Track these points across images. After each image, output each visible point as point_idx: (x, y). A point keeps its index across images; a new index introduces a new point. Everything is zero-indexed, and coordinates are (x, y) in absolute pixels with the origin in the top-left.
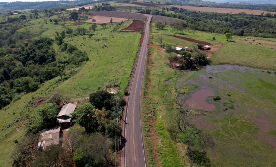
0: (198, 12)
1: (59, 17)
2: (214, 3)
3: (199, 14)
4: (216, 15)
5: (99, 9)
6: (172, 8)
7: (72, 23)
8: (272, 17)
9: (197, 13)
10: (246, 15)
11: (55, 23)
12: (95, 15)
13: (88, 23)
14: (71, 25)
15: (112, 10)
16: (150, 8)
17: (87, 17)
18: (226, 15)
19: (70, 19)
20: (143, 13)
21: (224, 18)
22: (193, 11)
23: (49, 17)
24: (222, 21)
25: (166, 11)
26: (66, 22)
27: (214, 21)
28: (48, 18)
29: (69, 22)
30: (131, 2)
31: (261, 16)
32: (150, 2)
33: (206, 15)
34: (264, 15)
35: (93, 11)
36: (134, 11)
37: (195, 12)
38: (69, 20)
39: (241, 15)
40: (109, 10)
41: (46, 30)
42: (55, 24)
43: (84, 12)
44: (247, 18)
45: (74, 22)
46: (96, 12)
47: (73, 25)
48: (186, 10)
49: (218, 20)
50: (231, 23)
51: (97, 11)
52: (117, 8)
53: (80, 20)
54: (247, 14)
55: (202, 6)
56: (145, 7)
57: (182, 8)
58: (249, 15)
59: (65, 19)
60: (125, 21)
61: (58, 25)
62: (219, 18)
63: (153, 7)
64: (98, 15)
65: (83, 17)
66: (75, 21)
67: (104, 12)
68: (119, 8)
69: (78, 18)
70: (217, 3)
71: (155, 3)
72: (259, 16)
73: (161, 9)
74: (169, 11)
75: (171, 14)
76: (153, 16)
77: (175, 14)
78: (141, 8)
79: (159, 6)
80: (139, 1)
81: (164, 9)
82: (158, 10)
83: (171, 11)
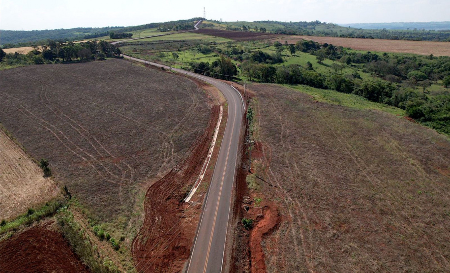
6: (303, 45)
16: (239, 46)
25: (289, 53)
30: (197, 29)
32: (242, 29)
37: (375, 58)
55: (364, 38)
56: (228, 40)
57: (328, 43)
63: (248, 40)
71: (254, 30)
73: (273, 48)
74: (297, 53)
75: (310, 65)
76: (253, 100)
77: (319, 63)
78: (215, 44)
79: (263, 39)
80: (219, 27)
81: (278, 45)
82: (264, 51)
83: (301, 53)
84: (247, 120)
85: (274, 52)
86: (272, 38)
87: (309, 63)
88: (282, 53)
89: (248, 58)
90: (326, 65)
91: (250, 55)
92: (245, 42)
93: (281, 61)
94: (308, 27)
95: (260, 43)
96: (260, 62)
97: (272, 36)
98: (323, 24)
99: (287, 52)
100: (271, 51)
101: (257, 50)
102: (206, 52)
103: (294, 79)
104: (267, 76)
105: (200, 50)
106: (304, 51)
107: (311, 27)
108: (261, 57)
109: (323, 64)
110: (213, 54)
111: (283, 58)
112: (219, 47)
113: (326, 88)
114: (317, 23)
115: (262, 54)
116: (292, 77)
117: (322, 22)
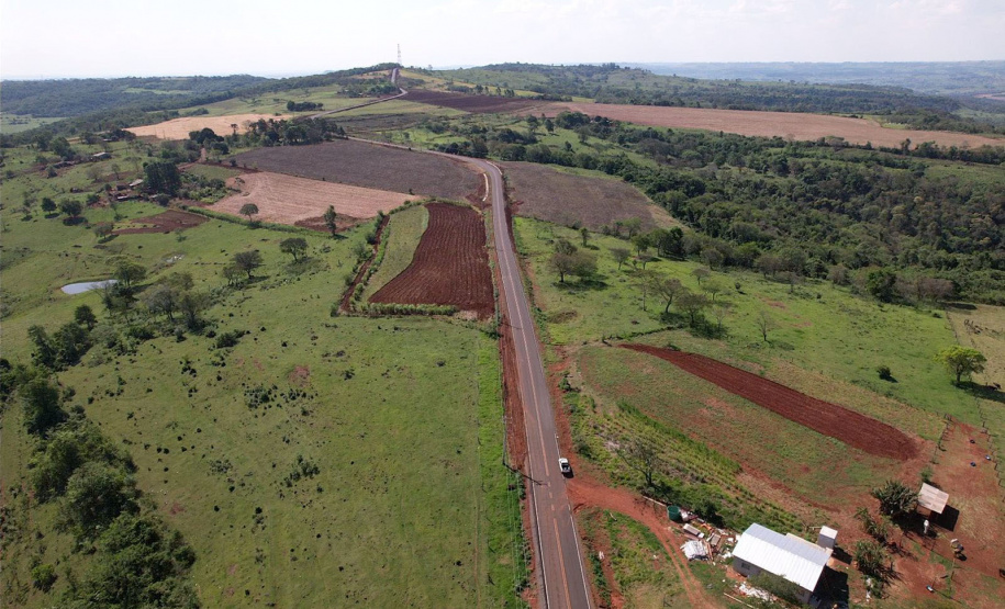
0: (665, 132)
1: (95, 177)
2: (693, 80)
3: (673, 139)
4: (737, 146)
5: (274, 137)
6: (565, 119)
7: (151, 218)
8: (945, 158)
9: (662, 140)
10: (847, 146)
11: (65, 216)
12: (255, 171)
13: (221, 218)
14: (144, 230)
15: (329, 139)
16: (479, 121)
17: (220, 185)
18: (773, 146)
19: (144, 194)
20: (461, 154)
21: (770, 160)
22: (645, 129)
23: (53, 175)
24: (766, 170)
25: (546, 132)
26: (123, 208)
27: (735, 170)
28: (46, 180)
29: (138, 206)
30: (404, 92)
31: (904, 150)
32: (474, 88)
33: (700, 148)
34: (912, 147)
35: (248, 145)
36: (420, 137)
37: (655, 135)
38: (139, 198)
39: (828, 145)
40: (317, 141)
41: (18, 257)
42: (69, 222)
43: (208, 149)
44: (857, 160)
45: (158, 210)
46: (264, 150)
47: (155, 230)
48: (618, 122)
49: (751, 167)
50: (805, 180)
51: (266, 144)
52: (352, 125)
53: (186, 196)
54: (851, 144)
56: (461, 112)
57: (603, 115)
58: (859, 147)
59: (117, 193)
60: (392, 212)
61: (80, 228)
62: (752, 161)
63: (489, 112)
64: (270, 170)
65: (203, 186)
66: (164, 203)
67: (295, 148)
68: (361, 124)
69: (182, 191)
70: (704, 82)
71: (494, 92)
72: (896, 152)
73: (525, 123)
74: (557, 130)
75: (569, 146)
76: (506, 172)
77: (582, 143)
78: (447, 118)
79: (511, 109)
80: (433, 85)
81: (533, 120)
82: (513, 128)
83: (563, 130)
84: (504, 178)
85: (526, 130)
86: (524, 106)
87: (567, 143)
88: (537, 132)
89: (493, 138)
90: (590, 146)
91: (497, 134)
92: (484, 115)
93: (534, 141)
94: (595, 77)
95: (507, 116)
96: (509, 142)
97: (524, 103)
98: (623, 70)
99: (543, 129)
100: (522, 129)
101: (504, 127)
102: (438, 130)
103: (544, 158)
104: (517, 155)
105: (429, 128)
106: (567, 127)
107: (600, 76)
108: (510, 136)
109: (586, 144)
110: (449, 133)
111: (537, 137)
112: (453, 123)
113: (575, 166)
114: (613, 67)
115: (510, 132)
116: (541, 156)
117: (622, 67)
